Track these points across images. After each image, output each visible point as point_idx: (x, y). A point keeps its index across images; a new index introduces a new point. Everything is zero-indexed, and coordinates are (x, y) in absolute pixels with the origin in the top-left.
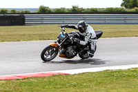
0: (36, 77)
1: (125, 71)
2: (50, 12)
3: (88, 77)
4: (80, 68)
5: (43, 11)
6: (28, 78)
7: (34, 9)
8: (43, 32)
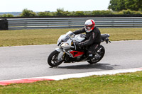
0: (19, 84)
1: (113, 76)
2: (34, 16)
3: (74, 83)
4: (65, 74)
5: (27, 14)
6: (11, 85)
7: (17, 13)
8: (26, 37)
